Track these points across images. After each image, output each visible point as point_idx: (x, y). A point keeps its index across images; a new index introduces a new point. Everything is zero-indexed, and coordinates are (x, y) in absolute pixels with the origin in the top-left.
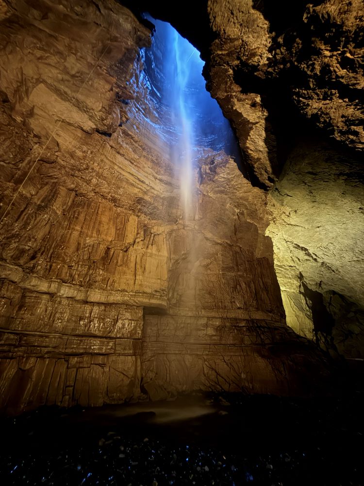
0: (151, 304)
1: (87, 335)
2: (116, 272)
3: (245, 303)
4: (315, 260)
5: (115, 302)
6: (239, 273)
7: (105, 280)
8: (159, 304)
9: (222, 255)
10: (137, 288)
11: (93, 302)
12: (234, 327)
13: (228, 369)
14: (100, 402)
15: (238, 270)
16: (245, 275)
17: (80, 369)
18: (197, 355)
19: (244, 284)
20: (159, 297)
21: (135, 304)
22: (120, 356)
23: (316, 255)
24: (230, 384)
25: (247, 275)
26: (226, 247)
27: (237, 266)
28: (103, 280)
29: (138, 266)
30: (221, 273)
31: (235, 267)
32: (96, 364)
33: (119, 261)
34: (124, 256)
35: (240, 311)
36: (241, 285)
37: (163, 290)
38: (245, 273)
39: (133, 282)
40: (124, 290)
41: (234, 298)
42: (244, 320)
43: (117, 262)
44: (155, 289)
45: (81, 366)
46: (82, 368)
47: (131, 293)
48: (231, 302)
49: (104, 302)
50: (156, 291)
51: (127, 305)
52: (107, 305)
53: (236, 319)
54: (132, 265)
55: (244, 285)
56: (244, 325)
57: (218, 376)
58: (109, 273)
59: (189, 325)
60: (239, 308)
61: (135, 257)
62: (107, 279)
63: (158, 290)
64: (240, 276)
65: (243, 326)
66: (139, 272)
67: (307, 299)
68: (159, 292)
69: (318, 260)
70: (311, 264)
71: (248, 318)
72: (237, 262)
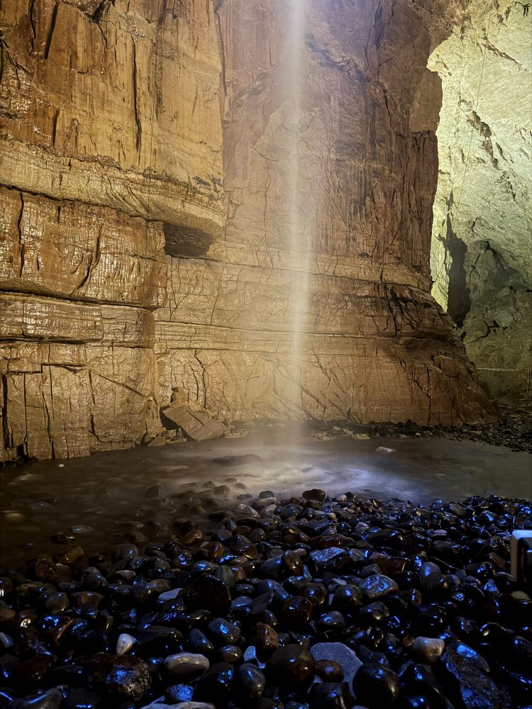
0: (187, 216)
1: (18, 286)
2: (77, 94)
3: (377, 245)
4: (495, 161)
5: (84, 197)
6: (374, 165)
7: (45, 116)
8: (206, 221)
9: (341, 105)
10: (147, 160)
11: (14, 187)
12: (347, 298)
13: (326, 380)
16: (387, 172)
17: (16, 378)
18: (264, 353)
19: (381, 194)
20: (206, 199)
21: (142, 211)
22: (115, 348)
23: (501, 151)
24: (326, 408)
25: (391, 172)
27: (373, 143)
28: (34, 112)
29: (142, 86)
30: (333, 156)
31: (368, 147)
32: (57, 365)
33: (80, 55)
34: (91, 39)
35: (363, 263)
36: (376, 197)
37: (214, 181)
38: (386, 167)
39: (130, 139)
40: (106, 163)
41: (355, 228)
42: (369, 283)
43: (74, 55)
44: (197, 173)
45: (14, 368)
46: (18, 373)
47: (132, 176)
48: (347, 240)
49: (50, 192)
50: (199, 180)
51: (119, 211)
52: (61, 203)
53: (352, 279)
54: (124, 77)
55: (381, 200)
56: (367, 293)
57: (304, 393)
58: (53, 90)
59: (248, 287)
60: (363, 255)
61: (130, 49)
62: (51, 115)
63: (204, 178)
64: (376, 173)
65: (366, 297)
66: (146, 111)
67: (448, 252)
68: (206, 184)
69: (501, 163)
70: (483, 172)
71: (377, 278)
72: (373, 133)
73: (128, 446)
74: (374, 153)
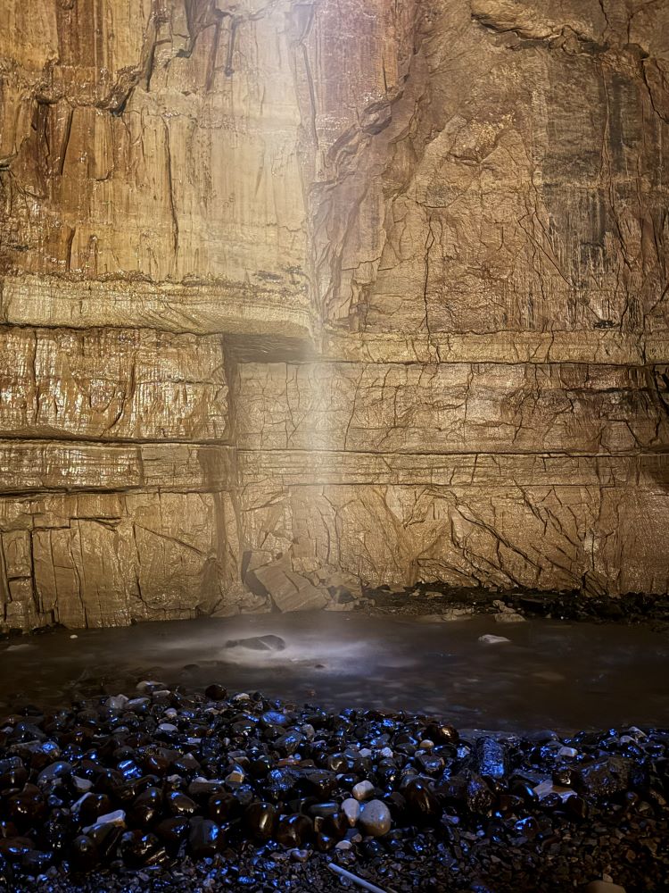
0: (250, 323)
1: (36, 433)
2: (96, 205)
3: (630, 305)
5: (113, 321)
6: (620, 179)
7: (58, 241)
8: (281, 324)
9: (550, 100)
10: (185, 265)
11: (29, 325)
12: (571, 395)
13: (539, 525)
14: (122, 614)
15: (618, 167)
16: (646, 186)
17: (41, 534)
18: (431, 486)
19: (634, 224)
20: (277, 296)
21: (190, 326)
22: (163, 495)
24: (540, 569)
25: (654, 183)
26: (571, 58)
27: (615, 145)
28: (51, 239)
29: (179, 176)
30: (538, 181)
31: (607, 153)
32: (86, 519)
33: (98, 160)
34: (113, 134)
35: (604, 336)
36: (624, 229)
37: (290, 271)
38: (645, 179)
39: (165, 243)
40: (135, 278)
41: (584, 284)
42: (616, 367)
43: (91, 161)
44: (260, 267)
45: (39, 523)
46: (42, 529)
47: (169, 287)
48: (572, 303)
49: (71, 323)
50: (264, 275)
51: (159, 331)
52: (85, 332)
53: (583, 365)
54: (155, 170)
55: (632, 230)
56: (613, 384)
57: (501, 544)
58: (68, 209)
59: (401, 393)
60: (601, 324)
61: (161, 136)
62: (65, 237)
63: (273, 271)
64: (623, 192)
65: (612, 390)
66: (188, 199)
68: (275, 277)
71: (634, 358)
72: (616, 130)
73: (184, 616)
74: (618, 161)
